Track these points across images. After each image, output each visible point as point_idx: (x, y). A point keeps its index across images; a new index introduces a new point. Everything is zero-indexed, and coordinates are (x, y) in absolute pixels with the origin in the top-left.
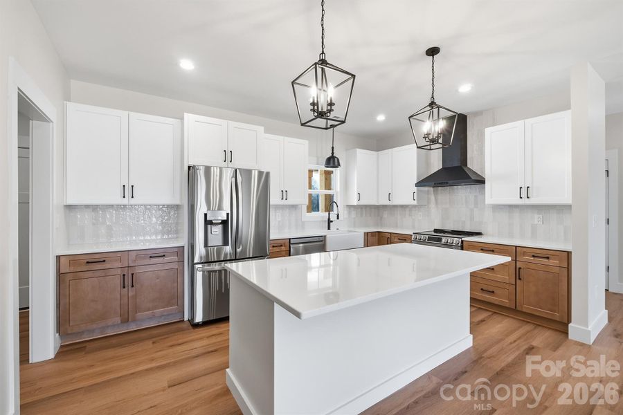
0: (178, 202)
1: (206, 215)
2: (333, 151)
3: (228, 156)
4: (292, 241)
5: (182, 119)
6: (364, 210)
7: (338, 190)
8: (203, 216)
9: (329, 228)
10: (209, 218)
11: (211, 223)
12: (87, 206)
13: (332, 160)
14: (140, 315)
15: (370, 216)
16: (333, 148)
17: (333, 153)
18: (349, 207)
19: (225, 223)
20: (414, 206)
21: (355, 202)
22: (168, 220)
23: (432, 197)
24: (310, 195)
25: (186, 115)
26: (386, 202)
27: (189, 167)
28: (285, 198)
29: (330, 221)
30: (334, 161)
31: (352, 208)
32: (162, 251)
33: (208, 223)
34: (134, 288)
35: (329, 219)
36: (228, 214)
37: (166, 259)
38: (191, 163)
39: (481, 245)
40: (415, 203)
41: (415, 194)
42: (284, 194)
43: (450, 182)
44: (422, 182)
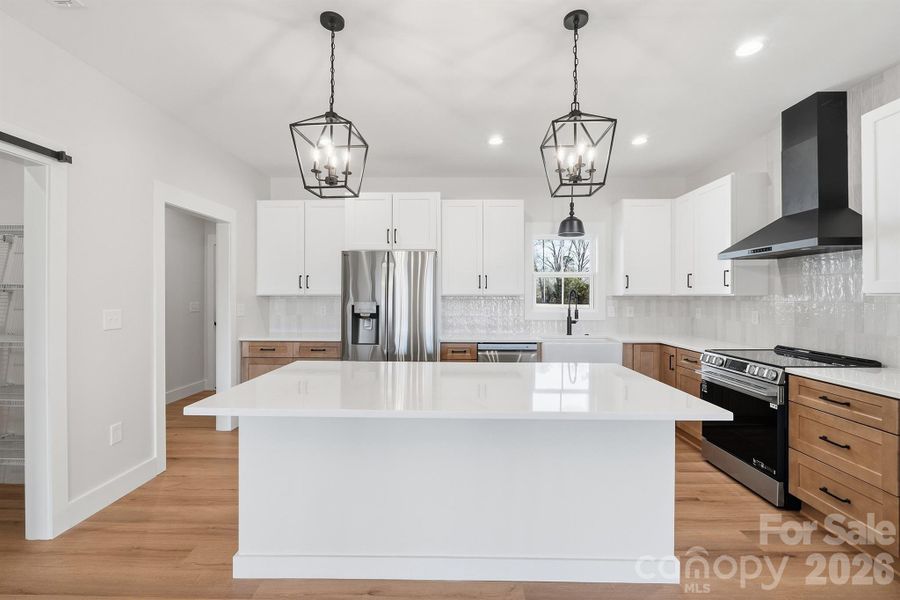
1: (353, 307)
2: (572, 209)
4: (481, 347)
9: (569, 332)
12: (282, 297)
16: (571, 206)
17: (572, 213)
18: (620, 299)
19: (375, 316)
20: (726, 298)
21: (621, 291)
23: (777, 280)
26: (685, 291)
27: (344, 253)
28: (483, 285)
29: (570, 322)
30: (574, 225)
32: (323, 345)
35: (570, 318)
36: (377, 307)
38: (346, 249)
39: (824, 387)
40: (728, 291)
41: (728, 275)
42: (483, 281)
43: (777, 248)
44: (734, 248)
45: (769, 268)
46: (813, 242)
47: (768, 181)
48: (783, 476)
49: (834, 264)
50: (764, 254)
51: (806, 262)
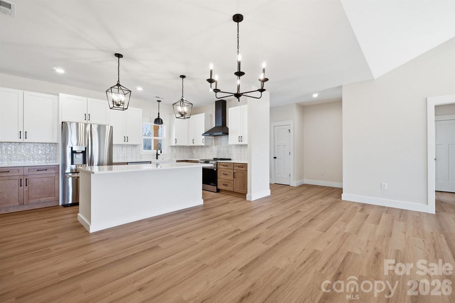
0: (56, 142)
1: (72, 148)
2: (159, 115)
3: (87, 117)
5: (58, 95)
6: (182, 149)
7: (165, 137)
8: (70, 148)
9: (157, 158)
10: (74, 150)
11: (75, 152)
13: (158, 120)
14: (31, 201)
15: (186, 152)
16: (159, 113)
18: (172, 147)
19: (84, 153)
20: (202, 147)
21: (174, 144)
22: (50, 152)
23: (214, 141)
24: (145, 140)
25: (60, 94)
26: (192, 145)
27: (62, 122)
28: (126, 140)
29: (157, 155)
30: (159, 121)
31: (174, 148)
32: (45, 167)
33: (73, 152)
34: (27, 186)
35: (157, 153)
36: (86, 148)
37: (47, 172)
38: (63, 121)
39: (223, 163)
40: (203, 144)
41: (204, 140)
42: (126, 139)
43: (215, 134)
44: (205, 133)
45: (212, 138)
46: (221, 133)
47: (212, 116)
48: (217, 185)
49: (224, 138)
50: (210, 135)
51: (219, 137)
